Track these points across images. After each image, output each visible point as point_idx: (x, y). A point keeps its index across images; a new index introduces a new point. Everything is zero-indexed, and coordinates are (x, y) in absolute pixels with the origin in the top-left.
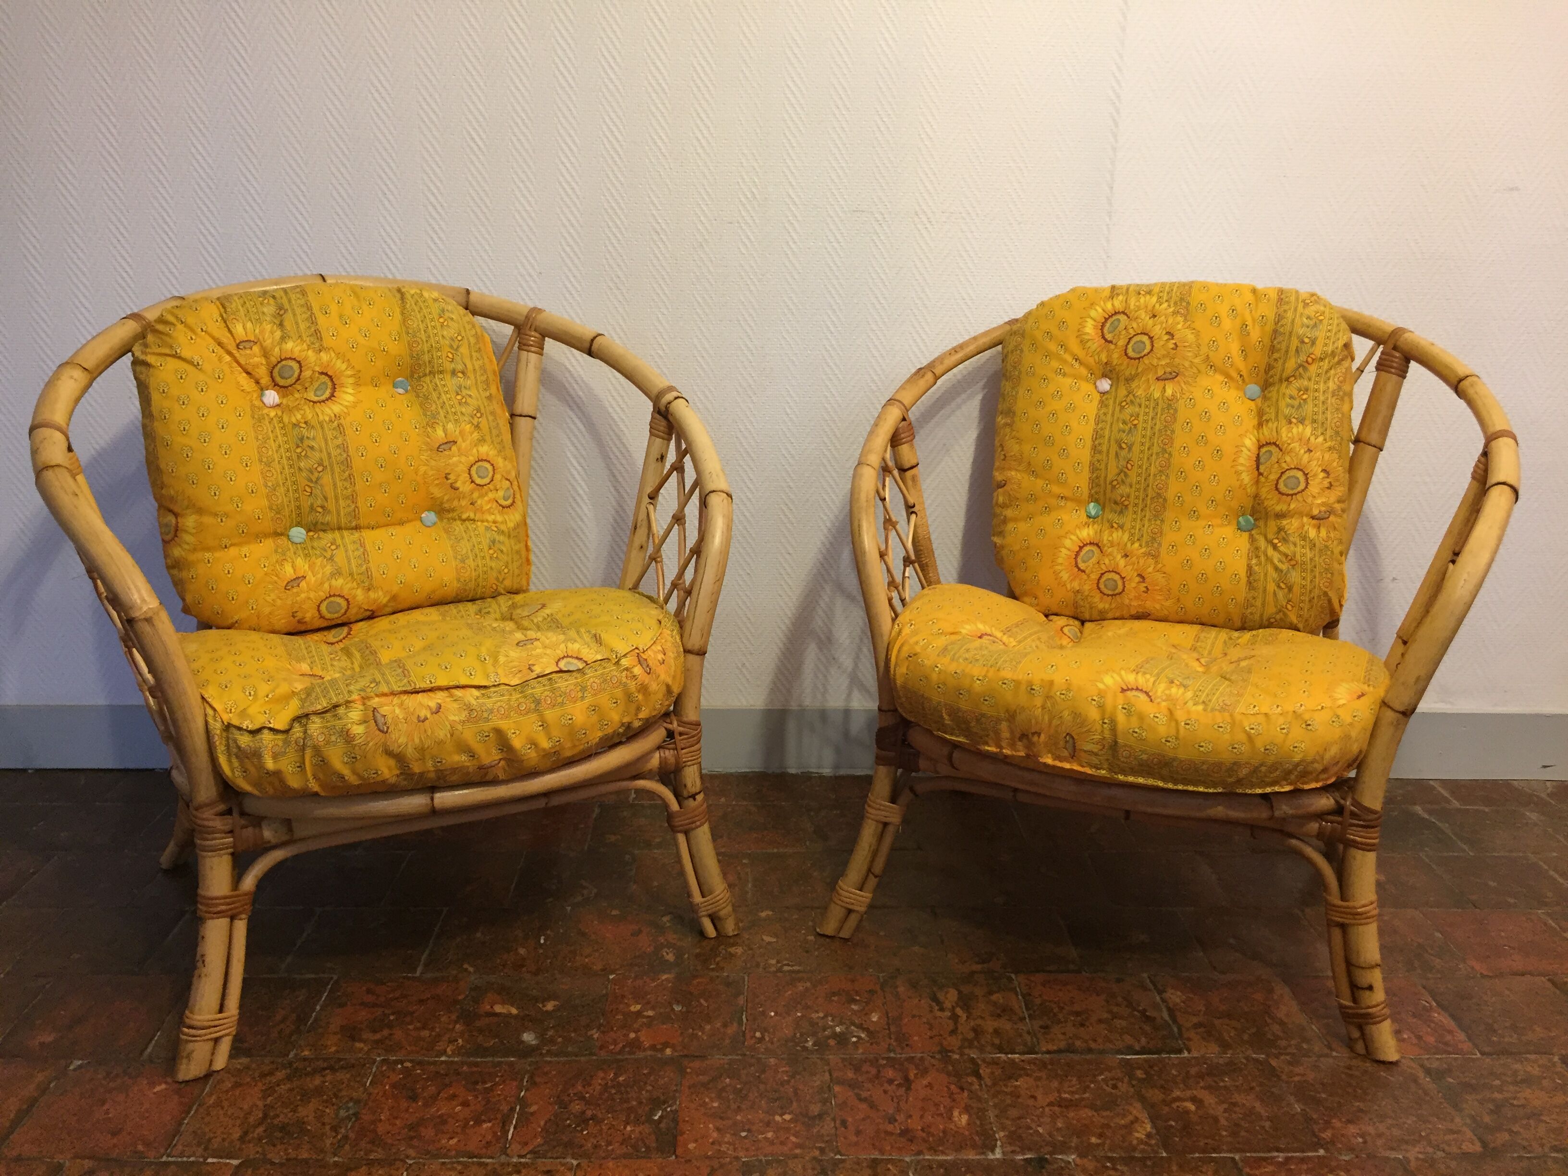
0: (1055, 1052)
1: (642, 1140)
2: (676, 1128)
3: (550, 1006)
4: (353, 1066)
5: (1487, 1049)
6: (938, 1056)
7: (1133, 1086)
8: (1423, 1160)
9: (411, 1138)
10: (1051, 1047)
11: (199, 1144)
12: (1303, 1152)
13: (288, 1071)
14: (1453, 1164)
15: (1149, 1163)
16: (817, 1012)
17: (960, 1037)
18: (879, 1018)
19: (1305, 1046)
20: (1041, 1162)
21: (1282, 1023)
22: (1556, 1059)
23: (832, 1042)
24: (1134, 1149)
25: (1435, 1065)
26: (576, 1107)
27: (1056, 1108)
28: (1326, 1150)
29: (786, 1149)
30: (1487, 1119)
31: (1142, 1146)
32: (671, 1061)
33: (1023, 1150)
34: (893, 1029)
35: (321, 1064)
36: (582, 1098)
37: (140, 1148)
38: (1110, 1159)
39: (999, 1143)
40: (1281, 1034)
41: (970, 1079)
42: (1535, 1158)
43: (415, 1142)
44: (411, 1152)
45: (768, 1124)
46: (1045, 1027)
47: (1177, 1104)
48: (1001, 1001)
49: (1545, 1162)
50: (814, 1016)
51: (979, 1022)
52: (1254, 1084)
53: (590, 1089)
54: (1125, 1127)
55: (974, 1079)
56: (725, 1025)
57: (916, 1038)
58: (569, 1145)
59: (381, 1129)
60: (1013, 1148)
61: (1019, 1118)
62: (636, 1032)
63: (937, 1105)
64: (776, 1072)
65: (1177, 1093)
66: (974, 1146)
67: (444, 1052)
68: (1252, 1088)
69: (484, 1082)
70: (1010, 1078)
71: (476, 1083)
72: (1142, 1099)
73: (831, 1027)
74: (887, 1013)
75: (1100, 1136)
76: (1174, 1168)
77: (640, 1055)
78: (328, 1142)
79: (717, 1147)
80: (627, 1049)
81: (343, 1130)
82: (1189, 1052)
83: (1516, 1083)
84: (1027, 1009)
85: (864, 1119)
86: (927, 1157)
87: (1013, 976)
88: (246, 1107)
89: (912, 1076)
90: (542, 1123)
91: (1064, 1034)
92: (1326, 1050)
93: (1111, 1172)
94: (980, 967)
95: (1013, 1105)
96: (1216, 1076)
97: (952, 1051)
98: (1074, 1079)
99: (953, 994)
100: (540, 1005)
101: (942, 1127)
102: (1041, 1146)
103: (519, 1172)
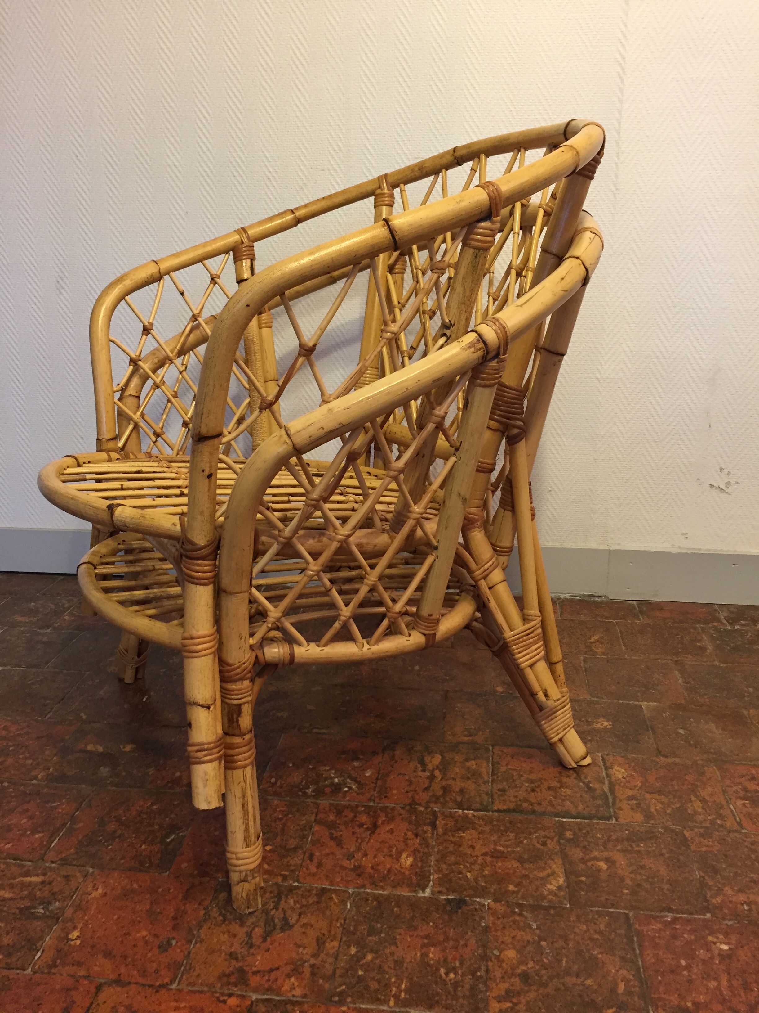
0: (504, 811)
1: (150, 858)
2: (180, 849)
3: (129, 748)
6: (407, 808)
7: (560, 844)
10: (501, 807)
12: (691, 914)
15: (552, 912)
16: (325, 765)
17: (431, 793)
18: (372, 774)
19: (719, 822)
20: (460, 903)
21: (703, 801)
23: (328, 790)
24: (544, 898)
26: (112, 827)
27: (488, 859)
28: (712, 914)
31: (550, 897)
33: (449, 891)
34: (380, 782)
36: (118, 819)
38: (520, 906)
39: (431, 883)
40: (700, 810)
41: (426, 828)
46: (503, 790)
47: (592, 862)
48: (474, 767)
50: (322, 768)
51: (450, 782)
52: (664, 851)
53: (128, 814)
54: (542, 879)
55: (429, 828)
57: (395, 792)
58: (93, 856)
60: (440, 889)
61: (457, 863)
63: (390, 848)
64: (274, 810)
65: (596, 853)
66: (409, 885)
67: (36, 777)
69: (54, 803)
70: (459, 829)
71: (47, 802)
72: (564, 856)
73: (332, 778)
74: (379, 770)
75: (517, 885)
76: (573, 918)
79: (205, 867)
80: (169, 785)
82: (617, 820)
84: (493, 773)
85: (328, 855)
86: (368, 891)
87: (491, 748)
89: (380, 822)
90: (80, 837)
91: (516, 797)
92: (736, 827)
93: (517, 918)
94: (466, 739)
95: (452, 853)
96: (633, 841)
97: (420, 804)
98: (512, 835)
99: (437, 759)
100: (121, 747)
101: (388, 866)
102: (465, 890)
103: (44, 874)
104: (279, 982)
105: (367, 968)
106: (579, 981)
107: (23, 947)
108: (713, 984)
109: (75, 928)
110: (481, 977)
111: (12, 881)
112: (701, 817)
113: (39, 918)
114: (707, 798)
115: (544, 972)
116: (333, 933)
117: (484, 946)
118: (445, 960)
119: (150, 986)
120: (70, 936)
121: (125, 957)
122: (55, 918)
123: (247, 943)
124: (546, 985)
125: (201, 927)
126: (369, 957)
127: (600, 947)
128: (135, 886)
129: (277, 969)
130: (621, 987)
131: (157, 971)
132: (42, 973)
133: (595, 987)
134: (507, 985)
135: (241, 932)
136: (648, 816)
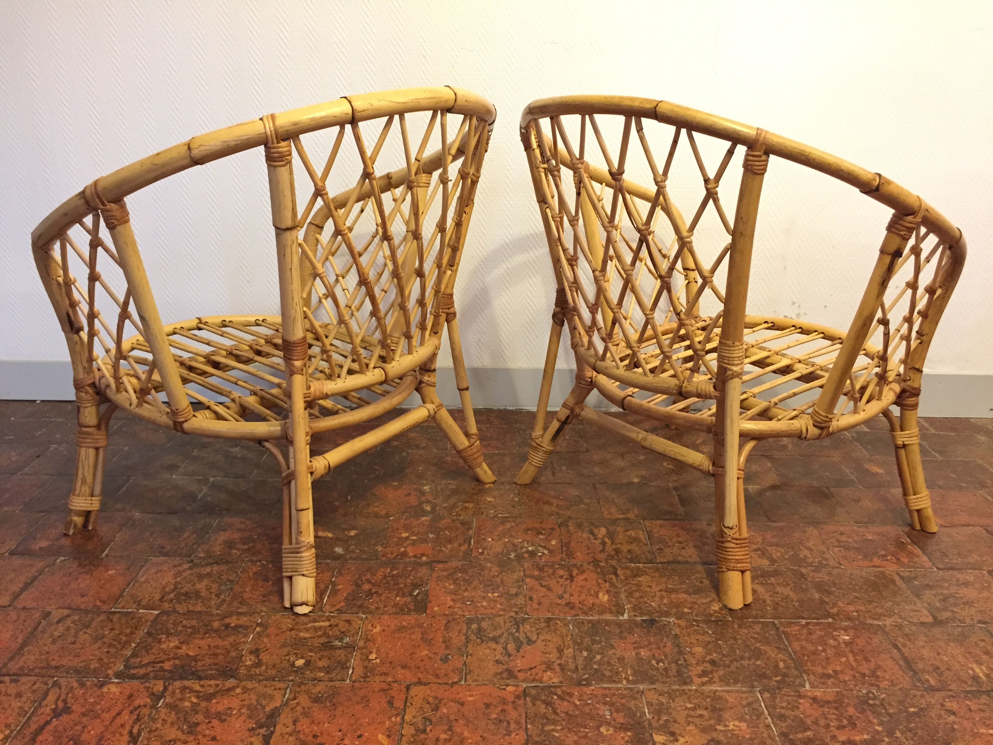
0: (665, 563)
1: (406, 605)
2: (427, 599)
3: (353, 533)
4: (231, 562)
5: (941, 566)
6: (592, 564)
7: (713, 582)
8: (895, 626)
9: (264, 601)
10: (662, 560)
11: (135, 602)
12: (818, 619)
13: (190, 564)
14: (914, 628)
15: (720, 623)
16: (518, 539)
17: (607, 554)
18: (556, 543)
19: (824, 562)
20: (652, 622)
21: (810, 549)
22: (985, 572)
23: (526, 555)
24: (712, 615)
25: (907, 574)
26: (367, 587)
27: (664, 593)
28: (833, 618)
29: (494, 611)
30: (938, 604)
31: (717, 614)
32: (426, 563)
33: (641, 615)
34: (564, 548)
35: (211, 561)
36: (369, 581)
37: (99, 604)
38: (696, 621)
39: (627, 611)
40: (809, 555)
41: (611, 576)
42: (967, 626)
43: (266, 603)
44: (264, 609)
45: (484, 598)
46: (660, 549)
48: (633, 535)
49: (973, 629)
50: (516, 541)
51: (619, 546)
52: (790, 582)
53: (375, 578)
54: (707, 603)
55: (614, 576)
56: (460, 545)
57: (579, 554)
58: (360, 607)
59: (245, 596)
60: (635, 614)
61: (641, 597)
62: (405, 548)
63: (589, 590)
64: (490, 570)
66: (611, 612)
68: (789, 585)
70: (636, 576)
73: (526, 547)
74: (561, 540)
75: (690, 608)
76: (736, 626)
77: (408, 560)
78: (213, 603)
79: (452, 610)
80: (399, 557)
81: (222, 597)
83: (958, 585)
84: (649, 539)
85: (543, 596)
86: (582, 617)
87: (642, 522)
88: (164, 583)
89: (574, 574)
90: (345, 595)
91: (672, 553)
92: (837, 565)
93: (696, 628)
94: (621, 516)
95: (637, 591)
96: (765, 577)
97: (601, 562)
98: (676, 578)
99: (603, 531)
100: (347, 532)
101: (591, 602)
102: (653, 613)
103: (329, 620)
104: (540, 675)
105: (599, 663)
106: (751, 662)
107: (336, 667)
108: (844, 659)
109: (371, 652)
110: (682, 664)
111: (306, 626)
112: (810, 560)
113: (339, 648)
114: (812, 547)
115: (725, 659)
116: (566, 644)
117: (678, 646)
118: (654, 656)
119: (446, 684)
120: (370, 658)
121: (419, 668)
122: (351, 647)
123: (506, 654)
124: (729, 666)
125: (467, 647)
126: (598, 657)
127: (760, 642)
128: (404, 623)
129: (535, 667)
130: (781, 665)
131: (446, 675)
132: (360, 681)
133: (764, 665)
134: (702, 668)
135: (499, 648)
136: (773, 561)
